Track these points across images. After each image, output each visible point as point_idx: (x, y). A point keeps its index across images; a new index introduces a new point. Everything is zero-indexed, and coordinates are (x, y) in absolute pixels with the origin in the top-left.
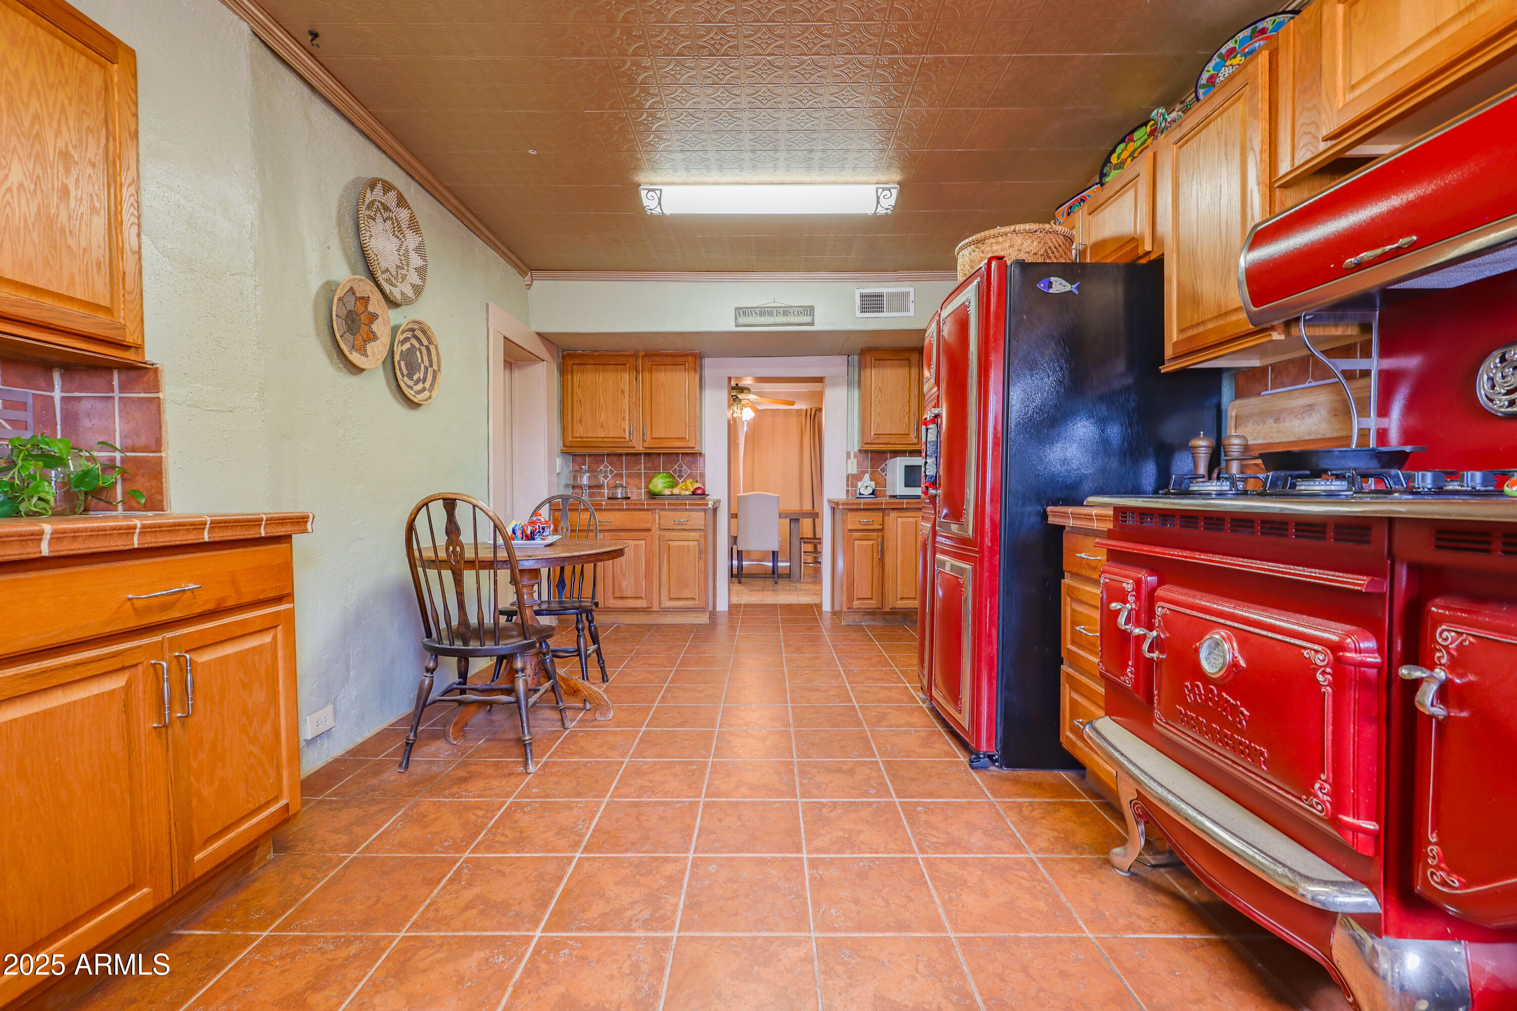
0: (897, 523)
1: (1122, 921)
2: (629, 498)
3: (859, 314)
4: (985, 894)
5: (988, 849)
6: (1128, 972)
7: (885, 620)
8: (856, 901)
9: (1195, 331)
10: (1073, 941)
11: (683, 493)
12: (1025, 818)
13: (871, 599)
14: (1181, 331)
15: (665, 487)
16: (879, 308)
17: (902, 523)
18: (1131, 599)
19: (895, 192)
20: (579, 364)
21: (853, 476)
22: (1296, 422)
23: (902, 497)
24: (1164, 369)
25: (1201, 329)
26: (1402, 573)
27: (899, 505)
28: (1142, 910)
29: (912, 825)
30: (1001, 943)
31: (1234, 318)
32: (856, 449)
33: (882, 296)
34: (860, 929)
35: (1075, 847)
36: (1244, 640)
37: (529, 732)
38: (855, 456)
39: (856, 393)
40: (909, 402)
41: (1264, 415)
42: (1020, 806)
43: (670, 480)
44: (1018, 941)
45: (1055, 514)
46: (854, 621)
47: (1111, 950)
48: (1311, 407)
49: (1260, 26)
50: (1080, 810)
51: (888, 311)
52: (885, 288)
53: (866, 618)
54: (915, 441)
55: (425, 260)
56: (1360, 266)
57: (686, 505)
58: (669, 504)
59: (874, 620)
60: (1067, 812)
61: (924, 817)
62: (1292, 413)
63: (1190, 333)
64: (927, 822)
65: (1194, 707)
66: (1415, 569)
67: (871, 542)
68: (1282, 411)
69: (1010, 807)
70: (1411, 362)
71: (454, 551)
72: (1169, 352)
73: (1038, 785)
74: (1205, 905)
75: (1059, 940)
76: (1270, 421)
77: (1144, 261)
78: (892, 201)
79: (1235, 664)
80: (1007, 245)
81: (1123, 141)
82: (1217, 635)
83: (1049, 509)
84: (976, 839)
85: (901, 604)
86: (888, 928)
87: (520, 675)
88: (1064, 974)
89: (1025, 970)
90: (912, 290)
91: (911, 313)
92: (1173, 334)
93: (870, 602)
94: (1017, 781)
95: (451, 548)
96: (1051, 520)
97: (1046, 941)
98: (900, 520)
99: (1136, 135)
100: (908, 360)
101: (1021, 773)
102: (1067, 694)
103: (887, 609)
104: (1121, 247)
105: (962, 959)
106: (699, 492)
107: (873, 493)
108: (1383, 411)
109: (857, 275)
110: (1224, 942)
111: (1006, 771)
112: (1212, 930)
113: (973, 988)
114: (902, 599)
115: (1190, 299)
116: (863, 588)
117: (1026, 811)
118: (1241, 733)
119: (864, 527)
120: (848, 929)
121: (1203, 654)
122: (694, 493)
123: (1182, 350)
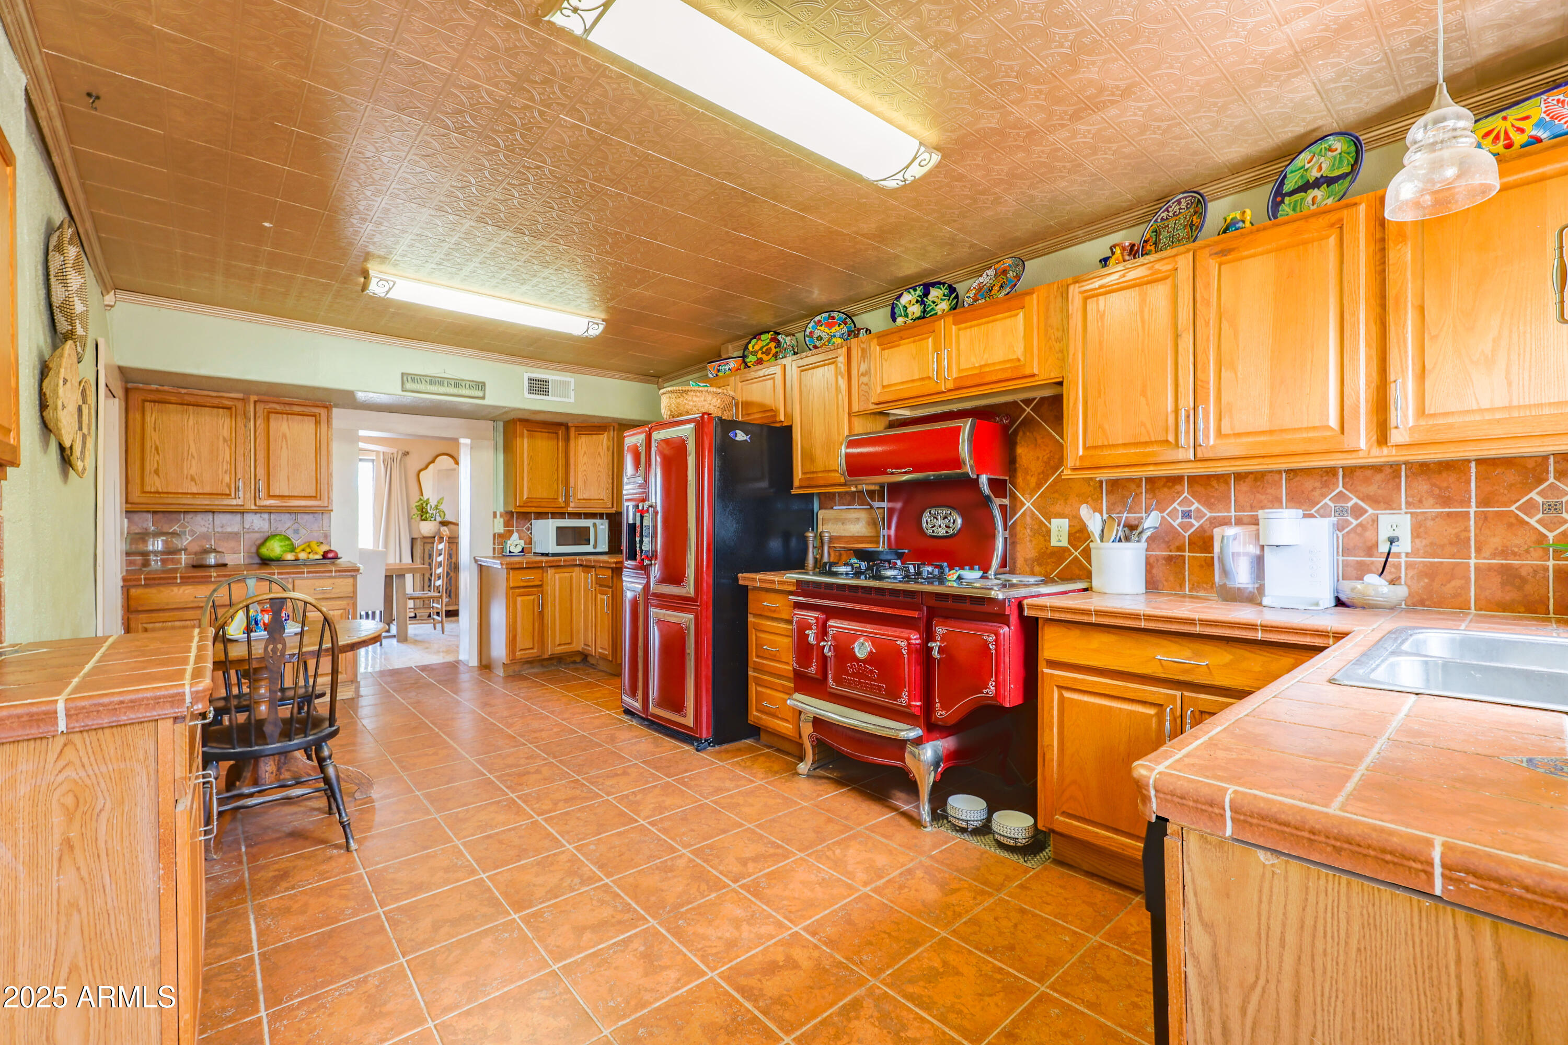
0: (554, 580)
1: (815, 795)
2: (225, 565)
3: (527, 395)
4: (752, 805)
5: (737, 787)
6: (828, 811)
7: (542, 666)
8: (693, 830)
9: (812, 476)
10: (801, 808)
11: (311, 556)
12: (745, 767)
13: (532, 648)
14: (803, 473)
15: (285, 552)
16: (545, 392)
17: (560, 578)
18: (814, 627)
19: (601, 327)
20: (154, 402)
21: (500, 535)
22: (852, 526)
23: (554, 555)
24: (793, 492)
25: (815, 475)
26: (925, 609)
27: (556, 562)
28: (819, 788)
29: (689, 789)
30: (773, 820)
31: (833, 474)
32: (502, 510)
33: (547, 382)
34: (706, 840)
35: (776, 773)
36: (874, 641)
37: (346, 815)
38: (501, 516)
39: (501, 457)
40: (557, 470)
41: (837, 520)
42: (737, 762)
43: (287, 542)
44: (779, 817)
45: (744, 578)
46: (514, 671)
47: (817, 806)
48: (858, 519)
49: (833, 314)
50: (767, 755)
51: (553, 396)
52: (551, 376)
53: (526, 666)
54: (563, 505)
55: (86, 305)
56: (892, 473)
57: (331, 571)
58: (308, 572)
59: (533, 668)
60: (762, 759)
61: (692, 783)
62: (851, 521)
63: (808, 476)
64: (697, 785)
65: (853, 675)
66: (928, 608)
67: (532, 597)
68: (846, 519)
69: (733, 764)
70: (898, 505)
71: (274, 650)
72: (796, 483)
73: (739, 750)
74: (840, 778)
75: (795, 811)
76: (840, 524)
77: (778, 425)
78: (598, 332)
79: (871, 652)
80: (703, 399)
81: (754, 338)
82: (862, 640)
83: (740, 575)
84: (728, 784)
85: (559, 650)
86: (718, 835)
87: (328, 761)
88: (805, 821)
89: (790, 825)
90: (572, 380)
91: (572, 400)
92: (798, 474)
93: (531, 651)
94: (727, 751)
95: (271, 647)
96: (741, 582)
97: (791, 813)
98: (557, 576)
99: (763, 337)
100: (557, 433)
101: (725, 746)
102: (753, 688)
103: (546, 656)
104: (765, 411)
105: (762, 832)
106: (330, 555)
107: (522, 551)
108: (889, 527)
109: (525, 360)
110: (853, 789)
111: (717, 748)
112: (847, 786)
113: (774, 839)
114: (559, 645)
115: (808, 457)
116: (524, 641)
117: (743, 764)
118: (874, 681)
119: (525, 584)
120: (699, 843)
121: (856, 650)
122: (325, 556)
123: (804, 484)
